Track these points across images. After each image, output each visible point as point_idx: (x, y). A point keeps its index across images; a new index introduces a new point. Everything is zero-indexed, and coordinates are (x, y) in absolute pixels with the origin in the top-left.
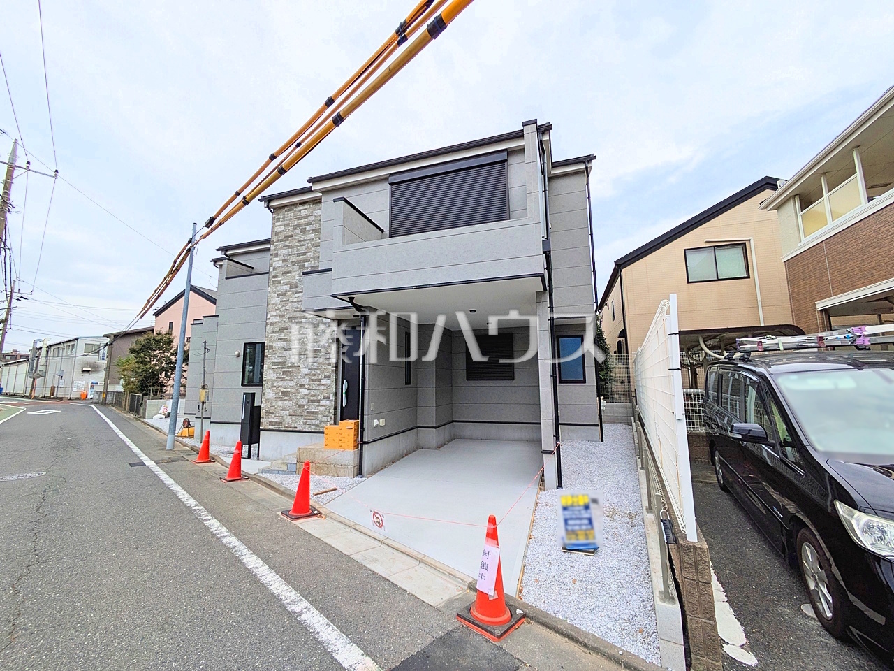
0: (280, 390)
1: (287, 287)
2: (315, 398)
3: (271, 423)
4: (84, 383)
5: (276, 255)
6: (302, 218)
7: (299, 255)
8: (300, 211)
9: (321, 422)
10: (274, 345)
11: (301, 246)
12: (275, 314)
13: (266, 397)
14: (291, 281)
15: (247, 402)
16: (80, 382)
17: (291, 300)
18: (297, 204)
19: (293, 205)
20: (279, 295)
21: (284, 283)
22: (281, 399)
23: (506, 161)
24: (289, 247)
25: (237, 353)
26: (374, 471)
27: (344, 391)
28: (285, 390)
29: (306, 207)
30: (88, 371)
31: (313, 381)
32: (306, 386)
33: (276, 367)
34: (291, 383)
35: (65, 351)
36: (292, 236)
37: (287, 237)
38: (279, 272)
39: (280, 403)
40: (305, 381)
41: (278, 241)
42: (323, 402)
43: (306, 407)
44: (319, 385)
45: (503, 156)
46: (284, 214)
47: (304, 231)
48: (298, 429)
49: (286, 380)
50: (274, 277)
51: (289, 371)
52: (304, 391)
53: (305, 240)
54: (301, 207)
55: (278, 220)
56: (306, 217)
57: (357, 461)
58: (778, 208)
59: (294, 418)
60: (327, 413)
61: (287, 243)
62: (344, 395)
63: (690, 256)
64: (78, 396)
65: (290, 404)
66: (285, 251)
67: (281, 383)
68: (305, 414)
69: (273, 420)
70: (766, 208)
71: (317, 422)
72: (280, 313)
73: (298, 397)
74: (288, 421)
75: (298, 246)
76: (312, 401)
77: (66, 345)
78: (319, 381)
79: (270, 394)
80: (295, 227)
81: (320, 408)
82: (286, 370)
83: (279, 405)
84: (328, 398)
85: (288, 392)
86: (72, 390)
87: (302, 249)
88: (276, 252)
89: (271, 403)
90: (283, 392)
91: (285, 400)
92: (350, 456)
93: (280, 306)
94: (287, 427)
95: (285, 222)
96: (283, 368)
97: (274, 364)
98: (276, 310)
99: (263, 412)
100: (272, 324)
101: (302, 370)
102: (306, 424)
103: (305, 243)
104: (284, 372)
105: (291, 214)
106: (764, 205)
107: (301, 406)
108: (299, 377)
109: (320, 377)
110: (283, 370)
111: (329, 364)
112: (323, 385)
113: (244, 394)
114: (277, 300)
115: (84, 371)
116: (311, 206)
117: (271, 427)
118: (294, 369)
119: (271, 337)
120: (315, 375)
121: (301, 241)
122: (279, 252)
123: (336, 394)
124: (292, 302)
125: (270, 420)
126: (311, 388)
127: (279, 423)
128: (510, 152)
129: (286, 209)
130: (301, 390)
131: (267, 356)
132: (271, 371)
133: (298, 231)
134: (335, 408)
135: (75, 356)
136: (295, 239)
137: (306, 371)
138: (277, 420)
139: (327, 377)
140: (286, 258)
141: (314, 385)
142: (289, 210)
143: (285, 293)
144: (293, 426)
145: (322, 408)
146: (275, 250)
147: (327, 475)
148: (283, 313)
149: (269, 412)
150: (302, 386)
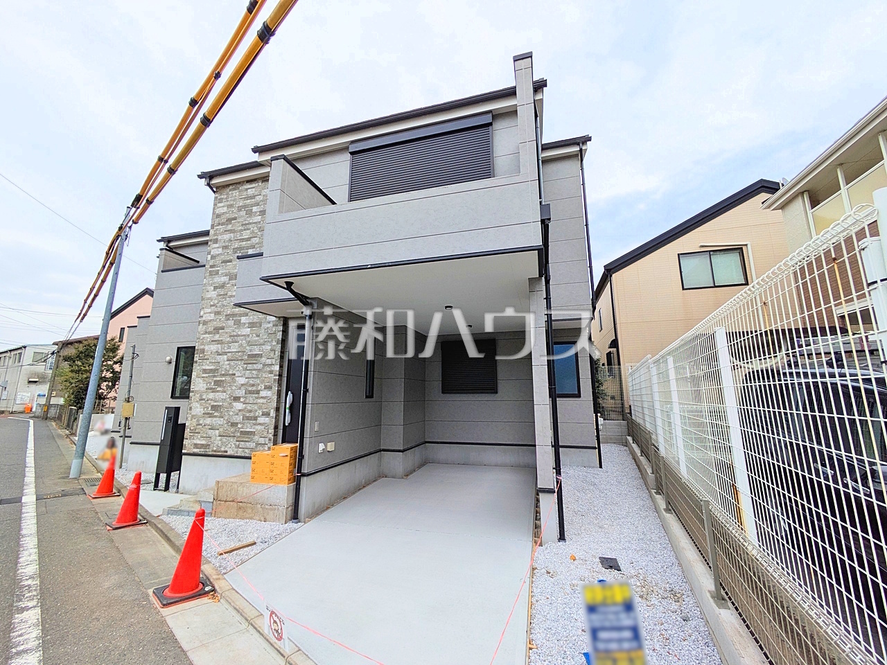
0: (210, 404)
1: (225, 279)
2: (252, 414)
3: (196, 446)
4: (29, 395)
5: (216, 241)
6: (247, 198)
7: (242, 240)
8: (247, 189)
9: (258, 444)
10: (207, 348)
11: (245, 230)
12: (209, 310)
13: (192, 413)
14: (232, 271)
15: (169, 419)
16: (24, 394)
17: (229, 293)
18: (244, 182)
19: (239, 183)
20: (215, 288)
21: (222, 274)
22: (211, 416)
23: (490, 124)
24: (231, 231)
25: (168, 358)
26: (316, 513)
27: (287, 406)
28: (215, 404)
29: (253, 185)
30: (36, 382)
31: (251, 392)
32: (242, 400)
33: (207, 375)
34: (223, 396)
35: (11, 361)
36: (235, 219)
37: (229, 220)
38: (218, 261)
39: (208, 421)
40: (241, 393)
41: (219, 224)
42: (261, 420)
43: (239, 426)
44: (258, 398)
45: (488, 119)
46: (227, 194)
47: (250, 213)
48: (228, 453)
49: (218, 391)
50: (211, 267)
51: (222, 381)
52: (239, 406)
53: (250, 224)
54: (248, 186)
55: (221, 201)
56: (253, 197)
57: (291, 500)
58: (783, 207)
59: (224, 439)
60: (265, 434)
61: (230, 227)
62: (287, 411)
63: (684, 261)
64: (21, 410)
65: (220, 421)
66: (227, 237)
67: (211, 396)
68: (239, 434)
69: (198, 442)
70: (769, 207)
71: (252, 445)
72: (216, 309)
73: (231, 413)
74: (217, 443)
75: (241, 230)
76: (249, 418)
77: (13, 353)
78: (258, 392)
79: (198, 409)
80: (240, 209)
81: (257, 427)
82: (218, 379)
83: (208, 423)
84: (267, 414)
85: (219, 406)
86: (15, 403)
87: (246, 234)
88: (216, 237)
89: (198, 421)
90: (213, 406)
91: (216, 417)
92: (281, 493)
93: (216, 302)
94: (215, 451)
95: (228, 203)
96: (214, 377)
97: (205, 371)
98: (211, 306)
99: (187, 431)
100: (205, 323)
101: (237, 379)
102: (238, 447)
103: (250, 226)
104: (215, 381)
105: (236, 193)
106: (766, 204)
107: (234, 425)
108: (234, 388)
109: (259, 388)
110: (215, 379)
111: (271, 372)
112: (262, 397)
113: (167, 408)
114: (213, 294)
115: (30, 382)
116: (260, 184)
117: (196, 451)
118: (228, 378)
119: (203, 338)
120: (253, 385)
121: (246, 224)
122: (219, 237)
123: (277, 409)
124: (231, 296)
125: (195, 442)
126: (247, 401)
127: (207, 446)
128: (496, 115)
129: (231, 187)
130: (234, 404)
131: (196, 362)
132: (201, 380)
133: (243, 213)
134: (276, 427)
135: (22, 366)
136: (239, 222)
137: (242, 381)
138: (204, 442)
139: (269, 388)
140: (227, 244)
141: (251, 399)
142: (234, 189)
143: (223, 286)
144: (223, 449)
145: (259, 427)
146: (215, 235)
147: (251, 518)
148: (219, 309)
149: (193, 432)
150: (237, 399)
